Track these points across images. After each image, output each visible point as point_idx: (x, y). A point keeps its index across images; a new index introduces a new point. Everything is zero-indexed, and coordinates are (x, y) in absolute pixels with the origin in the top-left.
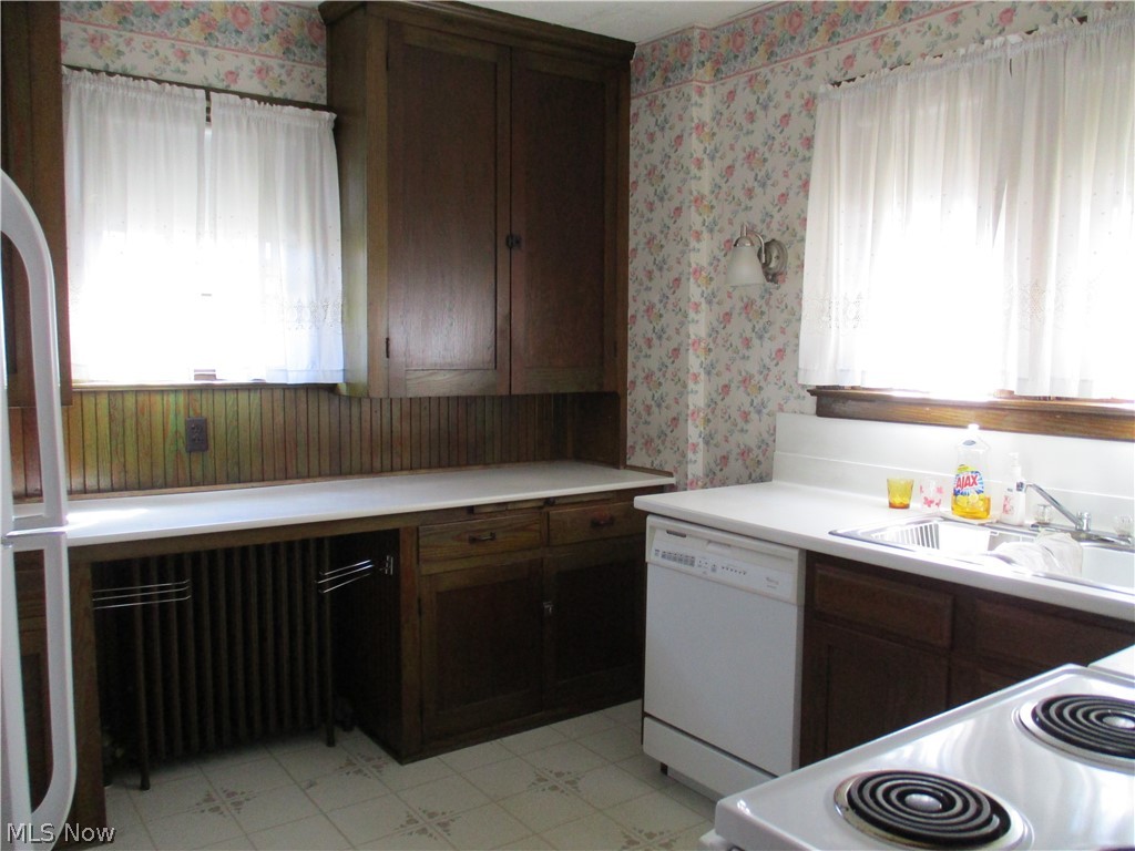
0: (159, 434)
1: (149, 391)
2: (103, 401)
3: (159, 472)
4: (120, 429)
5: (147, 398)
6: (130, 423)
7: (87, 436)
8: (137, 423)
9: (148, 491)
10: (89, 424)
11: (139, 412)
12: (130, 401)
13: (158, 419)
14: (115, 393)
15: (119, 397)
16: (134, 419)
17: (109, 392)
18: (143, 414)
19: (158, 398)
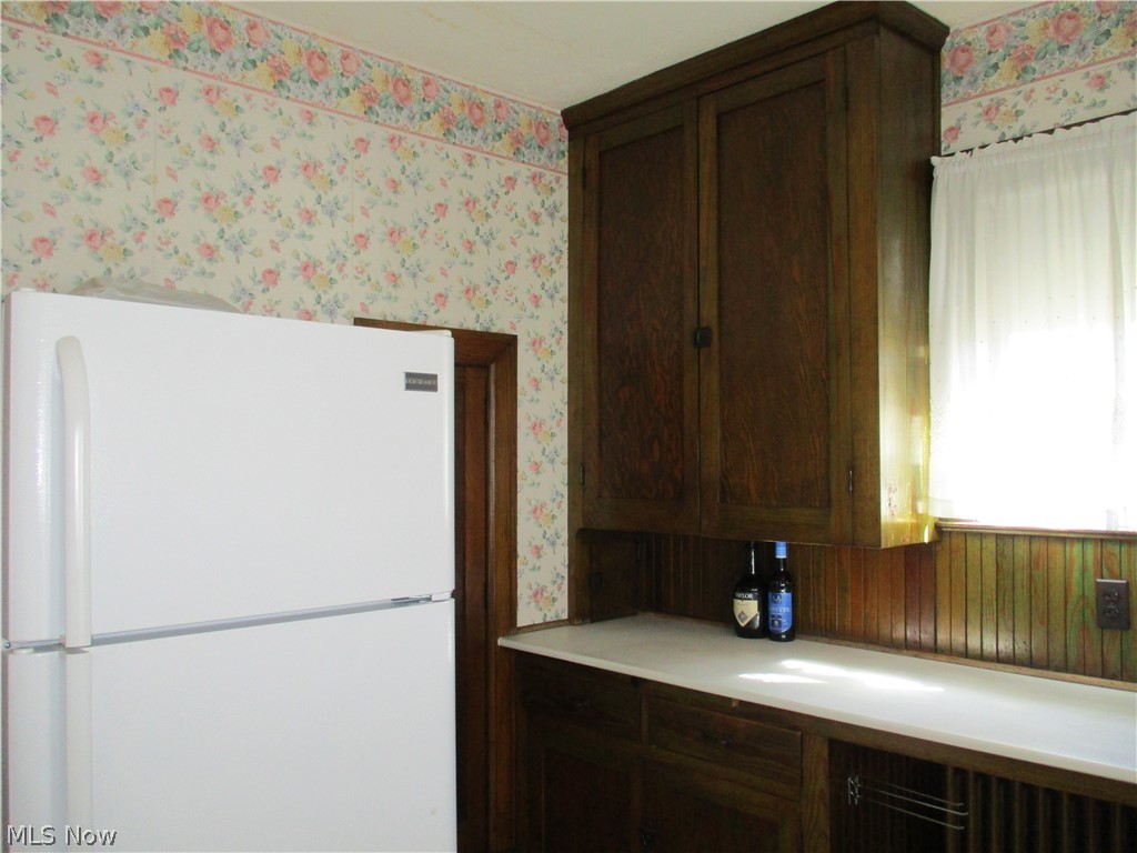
0: (1057, 596)
1: (1048, 538)
2: (990, 545)
3: (1057, 647)
4: (1008, 583)
5: (1043, 547)
6: (1022, 577)
7: (971, 587)
8: (1031, 576)
9: (1040, 672)
10: (973, 572)
11: (1033, 563)
12: (1022, 548)
13: (1058, 574)
14: (1004, 538)
15: (1009, 542)
16: (1026, 573)
17: (998, 536)
18: (1037, 567)
19: (1057, 548)
